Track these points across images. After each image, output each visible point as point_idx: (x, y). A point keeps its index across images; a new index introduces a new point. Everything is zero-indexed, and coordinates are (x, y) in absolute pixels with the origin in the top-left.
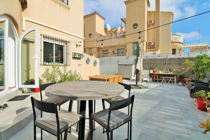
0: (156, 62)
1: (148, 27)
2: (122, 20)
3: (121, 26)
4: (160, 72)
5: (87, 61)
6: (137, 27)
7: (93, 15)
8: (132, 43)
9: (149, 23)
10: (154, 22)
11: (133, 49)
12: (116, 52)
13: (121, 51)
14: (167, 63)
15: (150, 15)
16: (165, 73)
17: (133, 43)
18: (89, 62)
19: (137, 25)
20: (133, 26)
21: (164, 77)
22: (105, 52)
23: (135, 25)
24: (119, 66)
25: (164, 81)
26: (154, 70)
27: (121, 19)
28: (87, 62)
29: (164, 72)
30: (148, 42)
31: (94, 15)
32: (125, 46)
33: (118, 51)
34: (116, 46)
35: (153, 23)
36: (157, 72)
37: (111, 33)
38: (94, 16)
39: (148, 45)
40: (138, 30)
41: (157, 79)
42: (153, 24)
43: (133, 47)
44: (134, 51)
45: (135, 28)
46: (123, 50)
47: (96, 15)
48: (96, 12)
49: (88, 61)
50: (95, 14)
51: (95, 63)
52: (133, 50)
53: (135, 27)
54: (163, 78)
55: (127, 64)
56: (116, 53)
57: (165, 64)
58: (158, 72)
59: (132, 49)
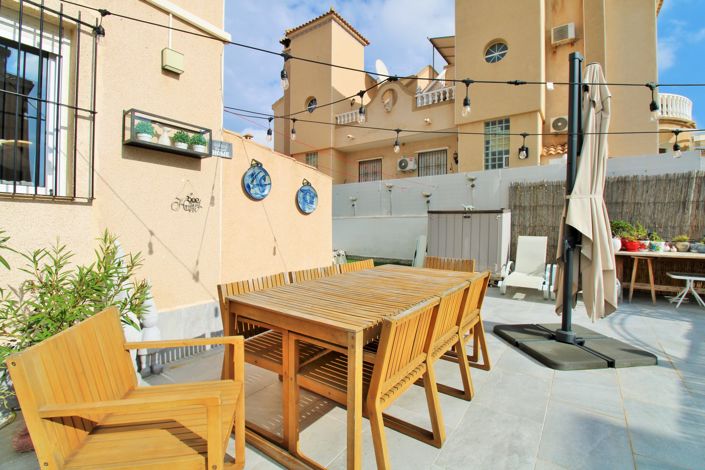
0: (629, 197)
1: (550, 55)
2: (434, 45)
3: (430, 67)
4: (663, 250)
5: (248, 180)
6: (503, 55)
7: (320, 25)
8: (483, 125)
9: (556, 39)
10: (579, 31)
11: (487, 149)
12: (411, 165)
13: (432, 160)
14: (692, 197)
15: (558, 8)
16: (689, 251)
17: (487, 124)
18: (261, 185)
19: (506, 48)
20: (488, 53)
21: (692, 273)
22: (370, 168)
23: (493, 47)
24: (430, 219)
25: (690, 295)
26: (625, 235)
27: (431, 40)
28: (246, 189)
29: (680, 245)
30: (552, 120)
31: (325, 23)
32: (453, 135)
33: (423, 160)
34: (415, 142)
35: (571, 35)
36: (643, 246)
37: (392, 90)
38: (326, 26)
39: (552, 131)
40: (507, 68)
41: (653, 287)
42: (572, 43)
43: (488, 142)
44: (490, 157)
45: (494, 61)
46: (442, 157)
47: (333, 22)
48: (332, 12)
49: (255, 183)
50: (330, 20)
51: (305, 198)
52: (487, 155)
53: (496, 54)
54: (683, 283)
55: (471, 207)
56: (413, 171)
57: (684, 204)
58: (651, 247)
59: (483, 151)
